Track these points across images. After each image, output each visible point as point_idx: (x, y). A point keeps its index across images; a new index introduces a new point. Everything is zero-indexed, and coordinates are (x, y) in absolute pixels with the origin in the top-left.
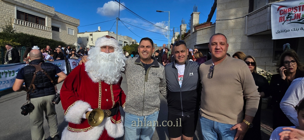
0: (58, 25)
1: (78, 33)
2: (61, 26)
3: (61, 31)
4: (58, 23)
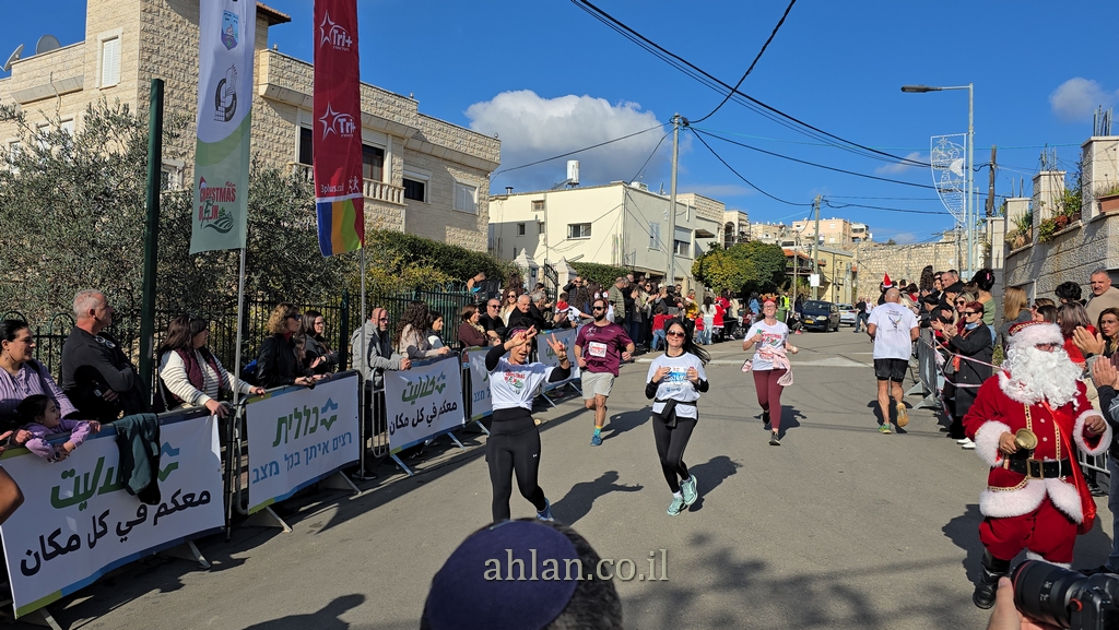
0: (421, 171)
2: (431, 173)
3: (429, 198)
4: (422, 161)
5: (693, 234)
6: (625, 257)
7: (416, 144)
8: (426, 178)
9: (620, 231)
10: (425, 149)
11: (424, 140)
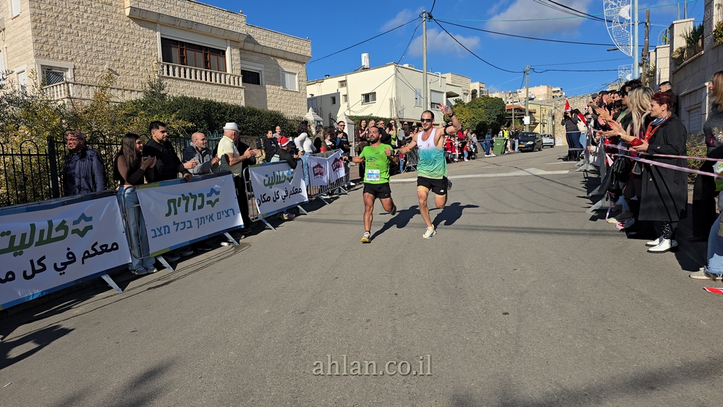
0: (257, 64)
1: (309, 82)
2: (263, 66)
3: (263, 83)
4: (256, 58)
5: (445, 95)
6: (398, 112)
7: (250, 46)
8: (260, 69)
9: (394, 96)
10: (257, 49)
11: (256, 43)
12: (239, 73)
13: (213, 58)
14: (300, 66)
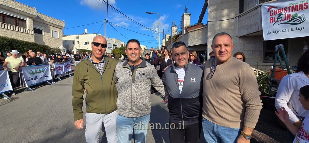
0: (41, 27)
1: (63, 36)
2: (44, 28)
3: (44, 34)
7: (38, 20)
11: (41, 19)
12: (32, 29)
13: (20, 22)
14: (60, 30)
